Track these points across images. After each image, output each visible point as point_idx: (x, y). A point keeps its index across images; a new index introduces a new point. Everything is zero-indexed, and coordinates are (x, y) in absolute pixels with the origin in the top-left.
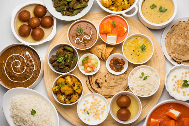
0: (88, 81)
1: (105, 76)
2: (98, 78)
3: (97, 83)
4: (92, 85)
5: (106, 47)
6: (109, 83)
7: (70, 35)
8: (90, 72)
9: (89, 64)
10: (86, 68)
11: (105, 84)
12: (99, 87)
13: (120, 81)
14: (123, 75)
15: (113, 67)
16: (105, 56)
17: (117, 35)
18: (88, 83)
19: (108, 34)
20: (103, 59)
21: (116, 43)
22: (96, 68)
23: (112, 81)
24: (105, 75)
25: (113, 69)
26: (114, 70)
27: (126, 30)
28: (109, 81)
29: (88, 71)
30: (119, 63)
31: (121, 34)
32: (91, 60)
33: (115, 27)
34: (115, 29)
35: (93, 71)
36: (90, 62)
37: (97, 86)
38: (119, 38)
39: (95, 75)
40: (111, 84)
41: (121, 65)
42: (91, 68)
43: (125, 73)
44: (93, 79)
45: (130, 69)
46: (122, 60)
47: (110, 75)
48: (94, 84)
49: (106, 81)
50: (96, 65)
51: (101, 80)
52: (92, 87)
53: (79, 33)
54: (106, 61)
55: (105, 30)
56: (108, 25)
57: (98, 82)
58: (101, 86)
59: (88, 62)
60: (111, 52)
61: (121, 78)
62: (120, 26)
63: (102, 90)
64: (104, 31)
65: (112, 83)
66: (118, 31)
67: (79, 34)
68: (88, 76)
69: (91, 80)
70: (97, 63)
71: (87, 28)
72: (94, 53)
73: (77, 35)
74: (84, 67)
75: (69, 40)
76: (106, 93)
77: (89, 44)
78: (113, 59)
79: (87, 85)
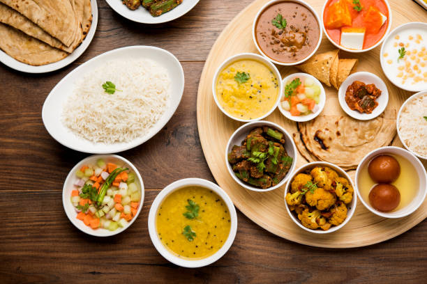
0: (298, 135)
1: (337, 123)
2: (320, 128)
3: (317, 138)
4: (307, 144)
5: (339, 58)
6: (345, 138)
7: (258, 34)
8: (302, 114)
10: (295, 105)
11: (336, 141)
12: (325, 148)
13: (370, 135)
14: (376, 122)
16: (337, 79)
17: (364, 31)
18: (298, 138)
19: (343, 29)
20: (331, 88)
21: (363, 49)
22: (316, 105)
23: (353, 133)
24: (335, 120)
25: (353, 108)
26: (356, 110)
27: (384, 18)
29: (298, 112)
30: (368, 94)
31: (374, 28)
32: (304, 86)
33: (359, 13)
34: (359, 17)
35: (310, 112)
36: (303, 91)
37: (319, 146)
38: (369, 36)
39: (313, 122)
40: (349, 140)
41: (372, 97)
42: (304, 105)
43: (382, 116)
44: (310, 129)
46: (374, 86)
47: (347, 119)
48: (312, 141)
49: (338, 134)
50: (316, 99)
51: (327, 132)
52: (308, 147)
53: (277, 27)
54: (337, 91)
55: (339, 18)
56: (345, 9)
57: (321, 135)
58: (327, 145)
59: (298, 93)
60: (350, 69)
61: (372, 128)
62: (372, 9)
63: (331, 155)
64: (335, 23)
65: (353, 139)
66: (367, 22)
67: (278, 31)
68: (298, 123)
69: (303, 133)
70: (318, 95)
71: (297, 16)
72: (310, 72)
73: (274, 33)
74: (290, 104)
75: (257, 45)
76: (339, 161)
77: (303, 53)
78: (354, 85)
79: (296, 144)
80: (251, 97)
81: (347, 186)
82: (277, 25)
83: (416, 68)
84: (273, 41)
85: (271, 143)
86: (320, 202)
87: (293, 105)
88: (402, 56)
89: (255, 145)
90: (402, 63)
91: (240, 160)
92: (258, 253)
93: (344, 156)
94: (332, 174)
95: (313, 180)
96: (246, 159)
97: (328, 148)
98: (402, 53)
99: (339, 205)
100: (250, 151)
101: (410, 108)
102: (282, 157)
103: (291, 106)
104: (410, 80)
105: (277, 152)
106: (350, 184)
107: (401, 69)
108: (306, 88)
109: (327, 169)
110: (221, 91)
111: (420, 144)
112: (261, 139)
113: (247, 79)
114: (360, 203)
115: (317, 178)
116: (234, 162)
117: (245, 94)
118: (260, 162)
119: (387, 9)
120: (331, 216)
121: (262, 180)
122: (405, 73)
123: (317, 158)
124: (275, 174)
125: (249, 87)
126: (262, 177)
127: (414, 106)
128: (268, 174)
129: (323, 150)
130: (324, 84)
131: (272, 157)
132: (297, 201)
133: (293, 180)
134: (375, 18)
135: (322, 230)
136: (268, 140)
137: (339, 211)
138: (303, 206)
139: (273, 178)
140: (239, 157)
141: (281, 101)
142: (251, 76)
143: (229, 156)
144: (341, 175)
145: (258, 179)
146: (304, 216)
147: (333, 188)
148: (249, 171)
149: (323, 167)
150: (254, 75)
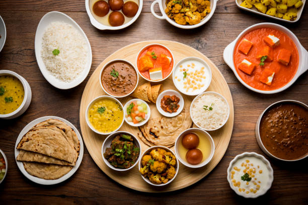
0: (140, 134)
1: (160, 122)
2: (151, 127)
3: (152, 133)
4: (147, 137)
5: (151, 86)
6: (166, 129)
7: (103, 81)
8: (139, 122)
9: (137, 112)
10: (134, 118)
11: (162, 131)
12: (156, 137)
13: (180, 123)
14: (181, 115)
15: (166, 108)
16: (153, 98)
17: (161, 69)
18: (141, 136)
19: (150, 71)
20: (152, 103)
21: (163, 78)
22: (146, 115)
23: (170, 125)
24: (159, 120)
25: (166, 111)
26: (168, 112)
27: (170, 59)
28: (167, 127)
29: (137, 121)
30: (172, 102)
31: (167, 66)
32: (137, 106)
33: (156, 59)
34: (157, 62)
35: (144, 120)
36: (137, 109)
37: (153, 137)
38: (164, 71)
39: (146, 124)
40: (169, 130)
41: (175, 103)
42: (139, 116)
43: (183, 111)
44: (146, 129)
45: (187, 105)
46: (175, 96)
47: (165, 119)
48: (149, 135)
49: (162, 127)
50: (145, 111)
51: (156, 129)
52: (148, 139)
54: (156, 104)
55: (146, 66)
57: (153, 131)
58: (157, 135)
59: (134, 111)
60: (158, 91)
61: (180, 119)
62: (163, 56)
63: (160, 140)
64: (144, 68)
65: (171, 128)
66: (162, 64)
67: (114, 78)
68: (139, 127)
69: (143, 132)
70: (146, 109)
71: (123, 69)
72: (138, 97)
73: (112, 80)
75: (104, 90)
76: (166, 143)
78: (164, 98)
79: (140, 139)
80: (109, 120)
81: (172, 156)
82: (114, 75)
83: (193, 82)
84: (112, 85)
85: (125, 142)
86: (158, 169)
87: (133, 118)
88: (185, 77)
89: (116, 146)
90: (186, 80)
91: (111, 155)
93: (168, 139)
94: (162, 151)
95: (152, 158)
96: (113, 154)
97: (158, 137)
98: (185, 74)
99: (170, 168)
100: (114, 150)
101: (196, 105)
102: (133, 149)
104: (191, 89)
105: (130, 147)
106: (173, 154)
107: (185, 83)
109: (159, 149)
110: (92, 121)
111: (205, 123)
112: (119, 142)
113: (104, 111)
114: (181, 164)
115: (154, 156)
116: (107, 157)
117: (105, 119)
118: (121, 155)
119: (171, 54)
120: (167, 174)
121: (125, 164)
122: (188, 85)
123: (154, 144)
124: (132, 159)
125: (106, 115)
126: (125, 162)
127: (198, 103)
128: (128, 160)
129: (156, 139)
131: (128, 150)
132: (146, 171)
133: (142, 160)
134: (165, 60)
135: (164, 183)
137: (171, 170)
138: (150, 173)
139: (131, 162)
140: (109, 154)
141: (126, 117)
142: (106, 108)
143: (104, 155)
144: (167, 151)
145: (123, 164)
146: (152, 179)
147: (163, 159)
148: (116, 161)
149: (156, 149)
150: (108, 107)
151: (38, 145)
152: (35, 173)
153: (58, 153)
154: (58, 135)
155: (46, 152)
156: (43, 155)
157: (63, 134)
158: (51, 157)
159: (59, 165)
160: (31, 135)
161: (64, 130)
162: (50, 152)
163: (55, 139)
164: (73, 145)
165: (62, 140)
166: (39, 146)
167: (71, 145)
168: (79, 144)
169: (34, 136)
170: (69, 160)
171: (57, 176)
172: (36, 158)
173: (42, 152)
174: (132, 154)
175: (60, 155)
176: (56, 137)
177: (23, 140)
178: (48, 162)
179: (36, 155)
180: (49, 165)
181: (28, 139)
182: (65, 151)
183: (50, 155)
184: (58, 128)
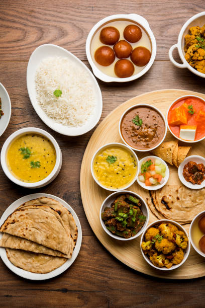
0: (150, 199)
1: (177, 191)
2: (166, 195)
3: (164, 202)
4: (156, 206)
5: (179, 146)
6: (183, 202)
8: (152, 185)
9: (153, 173)
10: (148, 179)
11: (177, 204)
12: (168, 208)
13: (200, 200)
15: (189, 177)
16: (177, 161)
17: (196, 128)
18: (150, 202)
19: (181, 127)
20: (173, 166)
21: (195, 140)
22: (163, 178)
23: (188, 198)
24: (176, 189)
25: (188, 180)
26: (190, 182)
28: (184, 199)
29: (150, 183)
30: (199, 171)
31: (203, 126)
32: (154, 165)
33: (192, 115)
34: (192, 118)
35: (159, 183)
36: (154, 169)
37: (165, 207)
38: (199, 131)
39: (160, 190)
40: (186, 203)
41: (201, 173)
42: (154, 178)
44: (158, 195)
46: (202, 165)
47: (184, 189)
48: (160, 203)
49: (178, 199)
50: (163, 174)
51: (170, 198)
52: (157, 208)
53: (136, 124)
54: (178, 169)
55: (178, 119)
56: (183, 112)
57: (166, 200)
58: (170, 207)
59: (150, 170)
60: (186, 154)
61: (201, 194)
62: (201, 112)
63: (173, 214)
65: (188, 202)
66: (198, 122)
67: (136, 127)
68: (150, 191)
69: (154, 198)
70: (164, 171)
71: (149, 117)
72: (159, 155)
73: (134, 129)
74: (145, 177)
75: (122, 137)
76: (178, 218)
77: (153, 143)
78: (189, 164)
79: (149, 205)
80: (117, 173)
81: (184, 237)
82: (136, 123)
84: (133, 135)
85: (131, 205)
86: (165, 249)
89: (121, 208)
91: (110, 218)
92: (122, 282)
93: (182, 214)
94: (174, 228)
95: (160, 232)
96: (114, 217)
97: (171, 208)
99: (178, 250)
100: (116, 212)
102: (139, 216)
103: (145, 179)
105: (136, 213)
106: (186, 235)
108: (156, 167)
109: (170, 224)
110: (97, 169)
112: (124, 204)
113: (115, 161)
114: (192, 248)
115: (163, 232)
116: (105, 219)
117: (113, 171)
118: (124, 220)
120: (173, 258)
121: (125, 232)
123: (163, 216)
124: (134, 228)
125: (116, 166)
126: (125, 230)
128: (130, 228)
129: (167, 210)
130: (168, 164)
131: (132, 216)
132: (149, 248)
133: (146, 232)
134: (203, 119)
135: (167, 268)
136: (129, 203)
137: (178, 254)
138: (154, 251)
139: (132, 231)
140: (109, 216)
141: (139, 176)
142: (118, 159)
143: (102, 215)
144: (180, 229)
145: (122, 232)
146: (154, 259)
147: (174, 239)
148: (116, 226)
149: (167, 223)
150: (120, 158)
151: (27, 229)
152: (20, 264)
153: (50, 240)
154: (52, 218)
155: (35, 239)
156: (32, 242)
157: (58, 218)
158: (41, 245)
159: (50, 256)
160: (18, 215)
161: (60, 213)
162: (40, 238)
163: (47, 224)
164: (69, 231)
165: (56, 224)
166: (28, 231)
167: (67, 232)
168: (77, 231)
169: (22, 217)
170: (64, 251)
171: (47, 270)
172: (23, 245)
173: (31, 238)
174: (136, 223)
175: (53, 244)
176: (49, 220)
177: (7, 222)
178: (37, 251)
179: (23, 241)
180: (38, 254)
181: (14, 220)
182: (59, 239)
183: (40, 243)
184: (52, 209)
